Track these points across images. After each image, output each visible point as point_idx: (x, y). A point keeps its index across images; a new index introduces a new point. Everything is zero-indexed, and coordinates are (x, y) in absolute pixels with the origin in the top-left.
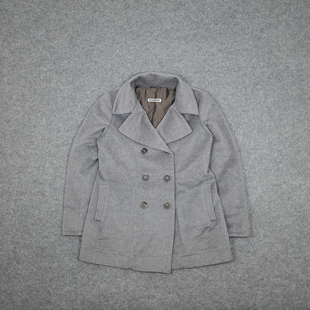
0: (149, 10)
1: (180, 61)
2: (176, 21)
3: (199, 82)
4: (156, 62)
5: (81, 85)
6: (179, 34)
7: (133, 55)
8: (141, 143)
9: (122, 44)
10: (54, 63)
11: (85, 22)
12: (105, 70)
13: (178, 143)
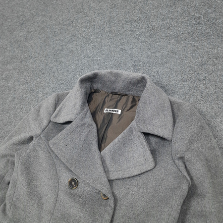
0: (137, 8)
1: (163, 64)
2: (168, 18)
3: (185, 94)
4: (130, 65)
5: (36, 86)
6: (169, 31)
7: (103, 56)
8: (72, 169)
9: (96, 44)
10: (21, 62)
11: (65, 23)
12: (68, 71)
13: (128, 182)
